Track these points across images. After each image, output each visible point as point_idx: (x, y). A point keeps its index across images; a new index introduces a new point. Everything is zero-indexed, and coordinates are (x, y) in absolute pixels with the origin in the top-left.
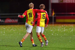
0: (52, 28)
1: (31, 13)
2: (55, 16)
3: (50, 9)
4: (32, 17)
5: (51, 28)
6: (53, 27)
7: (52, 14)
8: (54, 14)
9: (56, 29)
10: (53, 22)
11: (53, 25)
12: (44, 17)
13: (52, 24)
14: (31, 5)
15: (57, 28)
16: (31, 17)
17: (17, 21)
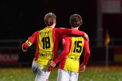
0: (104, 77)
1: (48, 38)
2: (112, 46)
3: (100, 29)
4: (49, 47)
5: (101, 76)
6: (107, 75)
7: (104, 42)
8: (108, 40)
9: (114, 79)
10: (107, 62)
11: (107, 69)
12: (79, 49)
13: (103, 65)
14: (50, 16)
15: (115, 76)
16: (47, 48)
17: (15, 57)
